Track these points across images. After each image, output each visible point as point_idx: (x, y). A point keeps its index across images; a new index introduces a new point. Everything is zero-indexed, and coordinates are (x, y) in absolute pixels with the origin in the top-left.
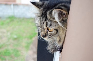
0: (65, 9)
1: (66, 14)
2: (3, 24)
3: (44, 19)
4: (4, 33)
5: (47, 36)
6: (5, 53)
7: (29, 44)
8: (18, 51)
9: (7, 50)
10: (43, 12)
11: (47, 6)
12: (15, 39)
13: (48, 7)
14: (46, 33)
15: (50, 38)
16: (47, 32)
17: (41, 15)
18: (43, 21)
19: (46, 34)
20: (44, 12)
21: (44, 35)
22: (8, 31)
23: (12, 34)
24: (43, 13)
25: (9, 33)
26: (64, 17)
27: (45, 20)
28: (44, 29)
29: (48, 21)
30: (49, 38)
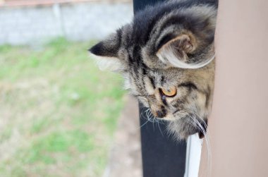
0: (179, 28)
1: (188, 39)
2: (37, 64)
3: (140, 71)
4: (43, 88)
5: (168, 110)
6: (52, 144)
7: (114, 113)
8: (85, 137)
9: (56, 135)
10: (129, 56)
11: (133, 36)
12: (75, 103)
13: (135, 37)
14: (163, 105)
15: (179, 112)
16: (164, 102)
17: (130, 65)
18: (140, 77)
19: (162, 107)
20: (131, 54)
21: (160, 110)
22: (52, 83)
23: (63, 88)
24: (132, 56)
25: (56, 89)
26: (188, 46)
27: (145, 73)
28: (153, 97)
29: (152, 74)
30: (176, 114)
